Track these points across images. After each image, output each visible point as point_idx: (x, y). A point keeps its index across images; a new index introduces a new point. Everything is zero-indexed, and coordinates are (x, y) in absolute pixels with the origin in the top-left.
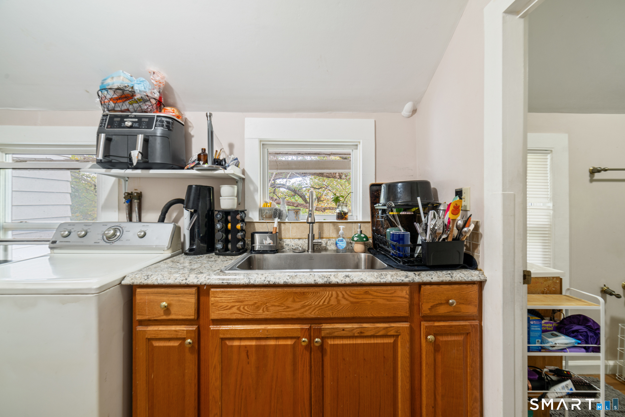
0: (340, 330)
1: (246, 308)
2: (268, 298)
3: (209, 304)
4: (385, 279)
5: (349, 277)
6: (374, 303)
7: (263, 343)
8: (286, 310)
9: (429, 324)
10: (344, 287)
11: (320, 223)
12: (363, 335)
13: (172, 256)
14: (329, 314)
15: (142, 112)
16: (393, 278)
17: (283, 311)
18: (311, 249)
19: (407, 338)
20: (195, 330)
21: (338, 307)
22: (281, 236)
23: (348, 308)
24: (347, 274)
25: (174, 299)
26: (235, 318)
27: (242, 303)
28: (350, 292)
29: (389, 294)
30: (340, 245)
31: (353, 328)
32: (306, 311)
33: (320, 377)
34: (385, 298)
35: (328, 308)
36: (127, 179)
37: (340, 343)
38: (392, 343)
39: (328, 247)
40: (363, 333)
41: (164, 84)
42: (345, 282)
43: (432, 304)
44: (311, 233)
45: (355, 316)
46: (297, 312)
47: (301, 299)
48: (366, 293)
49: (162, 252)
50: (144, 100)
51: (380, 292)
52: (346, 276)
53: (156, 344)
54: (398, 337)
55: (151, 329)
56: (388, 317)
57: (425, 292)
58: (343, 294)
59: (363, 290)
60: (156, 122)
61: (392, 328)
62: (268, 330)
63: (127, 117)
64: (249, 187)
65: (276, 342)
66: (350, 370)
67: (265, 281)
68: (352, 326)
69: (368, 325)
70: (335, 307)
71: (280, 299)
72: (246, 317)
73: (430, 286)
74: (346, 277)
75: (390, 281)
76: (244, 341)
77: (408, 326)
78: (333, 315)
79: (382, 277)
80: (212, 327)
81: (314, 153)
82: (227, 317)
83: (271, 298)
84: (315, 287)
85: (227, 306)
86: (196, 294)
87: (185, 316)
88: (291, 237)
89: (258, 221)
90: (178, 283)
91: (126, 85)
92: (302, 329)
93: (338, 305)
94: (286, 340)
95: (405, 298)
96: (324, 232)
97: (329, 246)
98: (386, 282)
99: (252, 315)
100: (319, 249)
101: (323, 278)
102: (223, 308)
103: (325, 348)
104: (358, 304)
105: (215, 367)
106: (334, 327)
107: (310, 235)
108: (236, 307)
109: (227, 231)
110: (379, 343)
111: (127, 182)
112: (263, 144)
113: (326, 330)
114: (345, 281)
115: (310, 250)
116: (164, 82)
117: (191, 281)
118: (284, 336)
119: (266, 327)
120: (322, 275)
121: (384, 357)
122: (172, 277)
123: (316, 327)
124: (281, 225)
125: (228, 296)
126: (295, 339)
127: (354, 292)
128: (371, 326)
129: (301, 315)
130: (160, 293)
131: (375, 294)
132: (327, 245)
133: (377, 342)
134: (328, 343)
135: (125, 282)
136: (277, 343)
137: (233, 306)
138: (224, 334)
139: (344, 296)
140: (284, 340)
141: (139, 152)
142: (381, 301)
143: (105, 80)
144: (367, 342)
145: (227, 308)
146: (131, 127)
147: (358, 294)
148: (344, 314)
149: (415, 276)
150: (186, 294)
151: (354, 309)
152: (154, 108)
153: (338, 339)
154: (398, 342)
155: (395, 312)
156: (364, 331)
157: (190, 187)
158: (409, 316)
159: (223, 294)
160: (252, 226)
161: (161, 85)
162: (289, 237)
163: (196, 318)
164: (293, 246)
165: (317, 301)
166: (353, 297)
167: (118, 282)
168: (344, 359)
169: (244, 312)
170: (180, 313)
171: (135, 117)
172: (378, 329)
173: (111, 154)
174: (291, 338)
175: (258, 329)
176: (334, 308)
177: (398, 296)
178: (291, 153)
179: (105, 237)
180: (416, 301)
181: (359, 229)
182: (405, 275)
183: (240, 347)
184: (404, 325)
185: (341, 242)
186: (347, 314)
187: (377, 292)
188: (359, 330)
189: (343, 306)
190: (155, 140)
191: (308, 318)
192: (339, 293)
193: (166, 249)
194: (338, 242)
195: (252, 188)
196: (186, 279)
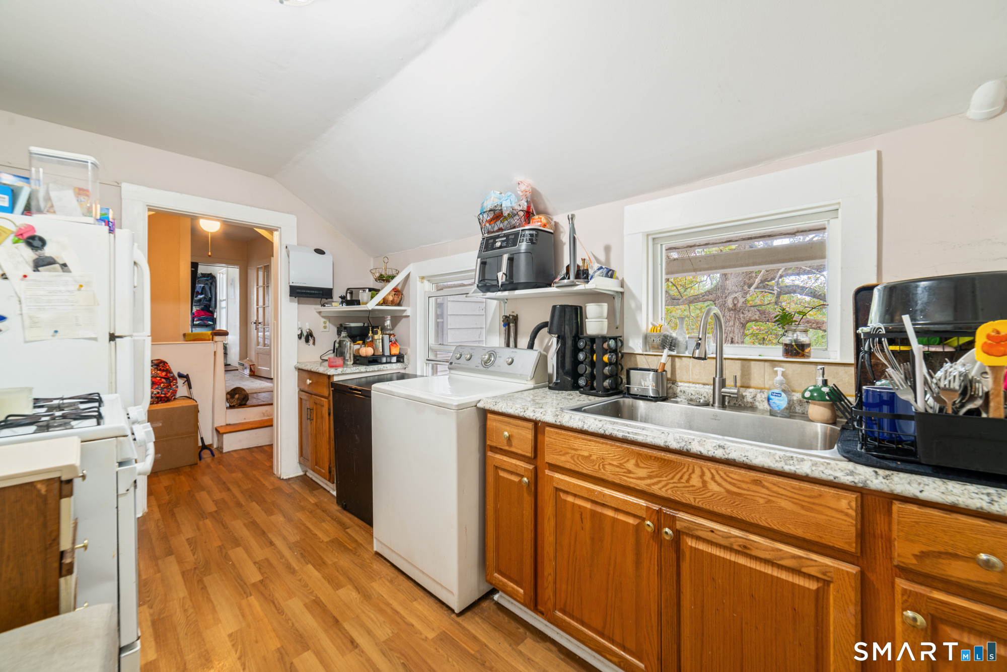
0: (705, 529)
1: (580, 458)
2: (604, 453)
3: (544, 445)
4: (795, 466)
5: (724, 449)
6: (772, 504)
7: (599, 509)
8: (627, 475)
9: (914, 587)
10: (715, 463)
11: (744, 362)
12: (748, 552)
13: (534, 388)
14: (689, 499)
15: (511, 229)
16: (814, 468)
17: (624, 476)
18: (719, 403)
19: (852, 595)
20: (531, 470)
21: (703, 492)
22: (676, 377)
23: (722, 498)
24: (722, 443)
25: (515, 431)
26: (568, 468)
27: (576, 451)
28: (725, 473)
29: (805, 496)
30: (774, 403)
31: (729, 535)
32: (653, 484)
33: (673, 589)
34: (800, 502)
35: (686, 489)
36: (506, 301)
37: (707, 550)
38: (812, 590)
39: (757, 403)
40: (749, 549)
41: (531, 191)
42: (714, 455)
43: (925, 548)
44: (718, 376)
45: (733, 516)
46: (642, 482)
47: (647, 465)
48: (757, 482)
49: (526, 382)
50: (512, 215)
51: (786, 487)
52: (719, 446)
53: (502, 474)
54: (828, 585)
55: (498, 457)
56: (804, 538)
57: (901, 516)
58: (712, 474)
59: (750, 476)
60: (521, 237)
61: (813, 563)
62: (604, 495)
63: (498, 237)
64: (630, 304)
65: (615, 514)
66: (724, 601)
67: (600, 430)
68: (729, 530)
69: (760, 540)
70: (698, 491)
71: (619, 458)
72: (580, 470)
73: (918, 508)
74: (719, 448)
75: (805, 473)
76: (579, 499)
77: (854, 572)
78: (695, 502)
79: (791, 462)
80: (547, 472)
81: (759, 235)
82: (561, 464)
83: (608, 454)
84: (668, 453)
85: (561, 451)
86: (533, 430)
87: (524, 451)
88: (691, 380)
89: (641, 353)
90: (517, 415)
91: (496, 205)
92: (648, 508)
93: (703, 489)
94: (627, 516)
95: (847, 515)
96: (752, 376)
97: (759, 403)
98: (795, 471)
99: (587, 469)
100: (740, 405)
101: (681, 441)
102: (557, 452)
103: (683, 549)
104: (740, 497)
105: (549, 519)
106: (697, 522)
107: (717, 379)
108: (570, 455)
109: (593, 364)
110: (783, 580)
111: (506, 304)
112: (654, 239)
113: (684, 522)
114: (714, 453)
115: (717, 404)
116: (531, 190)
117: (528, 414)
118: (624, 510)
119: (603, 490)
120: (680, 437)
121: (795, 610)
122: (514, 407)
123: (668, 513)
124: (675, 360)
125: (562, 440)
126: (639, 519)
127: (732, 475)
128: (765, 543)
129: (647, 487)
130: (504, 422)
131: (775, 489)
132: (755, 400)
133: (779, 576)
134: (687, 543)
135: (480, 405)
136: (616, 516)
137: (568, 453)
138: (557, 483)
139: (714, 477)
140: (625, 515)
141: (504, 273)
142: (784, 504)
143: (483, 203)
144: (758, 568)
145: (560, 453)
146: (501, 247)
147: (740, 481)
148: (714, 507)
149: (874, 477)
150: (524, 427)
151: (732, 503)
152: (522, 221)
153: (705, 544)
154: (828, 594)
155: (821, 535)
156: (751, 547)
157: (554, 307)
158: (859, 554)
159: (557, 435)
160: (633, 359)
161: (528, 193)
162: (688, 381)
163: (533, 456)
164: (692, 394)
165: (670, 473)
166: (730, 483)
167: (474, 404)
168: (713, 579)
169: (578, 464)
170: (520, 447)
171: (505, 235)
172: (780, 553)
173: (486, 278)
174: (635, 516)
175: (594, 490)
176: (696, 491)
177: (829, 505)
178: (715, 242)
179: (483, 362)
180: (883, 531)
181: (821, 376)
182: (849, 470)
183: (573, 504)
184: (843, 566)
185: (777, 398)
186: (719, 508)
187: (779, 487)
188: (741, 542)
189: (713, 493)
190: (519, 257)
191: (658, 495)
192: (705, 470)
193: (529, 379)
194: (771, 397)
195: (633, 305)
196: (525, 412)
